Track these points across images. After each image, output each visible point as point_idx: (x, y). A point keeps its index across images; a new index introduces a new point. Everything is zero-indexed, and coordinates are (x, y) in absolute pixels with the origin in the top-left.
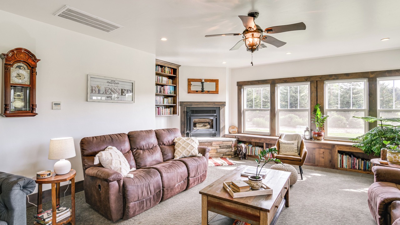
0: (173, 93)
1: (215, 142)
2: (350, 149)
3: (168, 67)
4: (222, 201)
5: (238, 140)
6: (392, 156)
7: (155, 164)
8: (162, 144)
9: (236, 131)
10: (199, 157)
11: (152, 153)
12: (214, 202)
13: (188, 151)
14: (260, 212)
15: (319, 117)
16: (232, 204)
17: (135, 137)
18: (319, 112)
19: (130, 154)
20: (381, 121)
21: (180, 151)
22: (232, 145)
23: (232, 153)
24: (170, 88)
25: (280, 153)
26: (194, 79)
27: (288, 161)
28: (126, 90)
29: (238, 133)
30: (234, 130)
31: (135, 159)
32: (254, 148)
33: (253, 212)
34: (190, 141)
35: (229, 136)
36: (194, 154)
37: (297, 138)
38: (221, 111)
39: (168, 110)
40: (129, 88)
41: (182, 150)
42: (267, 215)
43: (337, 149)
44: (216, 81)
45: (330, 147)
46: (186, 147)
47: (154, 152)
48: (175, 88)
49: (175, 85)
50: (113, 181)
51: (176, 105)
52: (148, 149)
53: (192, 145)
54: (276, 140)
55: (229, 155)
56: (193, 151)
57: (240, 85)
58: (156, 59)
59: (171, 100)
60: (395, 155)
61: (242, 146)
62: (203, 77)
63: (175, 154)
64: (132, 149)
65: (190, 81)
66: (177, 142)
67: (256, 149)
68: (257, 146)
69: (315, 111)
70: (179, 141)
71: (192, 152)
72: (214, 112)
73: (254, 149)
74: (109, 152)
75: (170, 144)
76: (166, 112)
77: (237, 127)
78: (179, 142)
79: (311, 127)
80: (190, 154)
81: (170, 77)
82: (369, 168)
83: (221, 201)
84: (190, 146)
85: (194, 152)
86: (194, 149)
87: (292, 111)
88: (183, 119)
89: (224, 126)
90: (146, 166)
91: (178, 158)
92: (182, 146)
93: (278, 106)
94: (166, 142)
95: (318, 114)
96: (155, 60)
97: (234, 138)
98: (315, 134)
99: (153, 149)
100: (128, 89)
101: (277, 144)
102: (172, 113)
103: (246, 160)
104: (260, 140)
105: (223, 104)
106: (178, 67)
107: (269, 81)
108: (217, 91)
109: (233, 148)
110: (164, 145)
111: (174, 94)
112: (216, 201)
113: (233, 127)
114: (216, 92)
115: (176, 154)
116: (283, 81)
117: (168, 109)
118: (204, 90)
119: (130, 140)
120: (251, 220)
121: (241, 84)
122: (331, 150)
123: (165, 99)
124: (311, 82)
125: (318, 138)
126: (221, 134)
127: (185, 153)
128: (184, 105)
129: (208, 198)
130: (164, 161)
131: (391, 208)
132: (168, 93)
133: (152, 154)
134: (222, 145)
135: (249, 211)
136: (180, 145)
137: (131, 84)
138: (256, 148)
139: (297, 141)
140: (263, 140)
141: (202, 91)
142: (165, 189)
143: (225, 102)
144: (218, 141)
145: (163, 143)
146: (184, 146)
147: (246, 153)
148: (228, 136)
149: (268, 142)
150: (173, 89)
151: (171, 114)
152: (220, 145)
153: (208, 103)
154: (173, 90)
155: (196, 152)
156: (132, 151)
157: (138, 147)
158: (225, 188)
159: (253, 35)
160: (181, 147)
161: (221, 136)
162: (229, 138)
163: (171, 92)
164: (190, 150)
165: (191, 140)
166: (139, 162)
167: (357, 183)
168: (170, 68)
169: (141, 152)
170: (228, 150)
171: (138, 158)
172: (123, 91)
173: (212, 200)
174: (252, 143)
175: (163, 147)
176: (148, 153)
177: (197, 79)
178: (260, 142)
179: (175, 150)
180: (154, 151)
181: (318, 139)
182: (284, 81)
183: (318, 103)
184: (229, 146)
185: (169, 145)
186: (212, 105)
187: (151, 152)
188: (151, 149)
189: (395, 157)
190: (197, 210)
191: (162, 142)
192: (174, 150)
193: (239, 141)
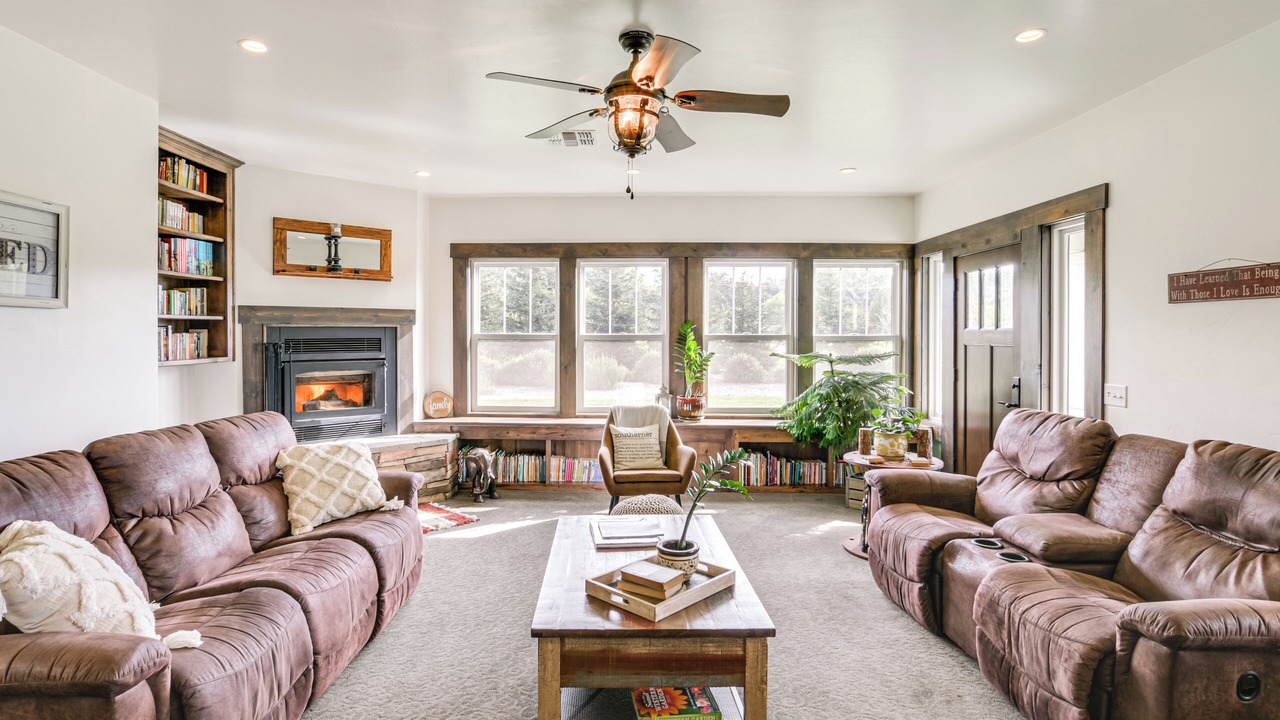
0: (210, 271)
1: (390, 452)
2: (765, 436)
3: (189, 162)
4: (619, 641)
5: (459, 439)
6: (886, 443)
7: (228, 566)
8: (233, 480)
9: (446, 409)
10: (393, 512)
11: (212, 522)
12: (589, 652)
13: (346, 495)
14: (745, 644)
15: (693, 354)
16: (654, 641)
17: (131, 462)
18: (691, 343)
19: (115, 546)
20: (831, 362)
21: (315, 498)
22: (445, 457)
23: (446, 483)
24: (196, 251)
25: (616, 465)
26: (301, 221)
27: (648, 485)
28: (24, 245)
29: (455, 415)
30: (440, 406)
31: (139, 565)
32: (512, 458)
33: (725, 649)
34: (346, 457)
35: (429, 427)
36: (373, 504)
37: (657, 419)
38: (399, 342)
39: (187, 340)
40: (42, 236)
41: (320, 496)
42: (765, 647)
43: (738, 438)
44: (384, 236)
45: (721, 437)
46: (337, 481)
47: (218, 519)
48: (219, 252)
49: (221, 240)
50: (136, 684)
51: (225, 318)
52: (186, 511)
53: (357, 473)
54: (601, 426)
55: (436, 491)
56: (365, 491)
57: (463, 256)
58: (160, 128)
59: (199, 298)
60: (891, 440)
61: (483, 456)
62: (337, 218)
63: (293, 515)
64: (116, 519)
65: (281, 228)
66: (291, 467)
67: (520, 463)
68: (523, 452)
69: (682, 339)
70: (301, 460)
71: (364, 495)
72: (376, 344)
73: (513, 463)
74: (51, 550)
75: (264, 478)
76: (179, 347)
77: (452, 395)
78: (303, 464)
79: (670, 386)
80: (357, 507)
81: (192, 205)
82: (800, 478)
83: (614, 644)
84: (350, 475)
85: (369, 495)
86: (370, 484)
87: (620, 341)
88: (253, 373)
89: (412, 396)
90: (195, 585)
91: (309, 529)
92: (319, 477)
93: (582, 327)
94: (251, 470)
95: (689, 349)
96: (157, 131)
97: (447, 432)
98: (686, 402)
99: (207, 505)
100: (33, 241)
101: (606, 440)
102: (204, 351)
103: (497, 502)
104: (534, 433)
105: (408, 317)
106: (233, 168)
107: (556, 249)
108: (385, 269)
109: (449, 467)
110: (245, 483)
111: (214, 275)
112: (597, 645)
113: (438, 395)
114: (383, 274)
115: (298, 512)
116: (597, 252)
117: (186, 336)
118: (340, 263)
119: (101, 478)
120: (719, 674)
121: (468, 252)
122: (724, 443)
123: (176, 295)
124: (673, 261)
125: (693, 414)
126: (402, 425)
127: (336, 505)
128: (259, 318)
129: (563, 644)
130: (256, 550)
131: (947, 559)
132: (188, 270)
133: (214, 528)
134: (414, 460)
135: (711, 649)
136: (308, 477)
137: (51, 220)
138: (521, 458)
139: (656, 426)
140: (544, 431)
141: (333, 268)
142: (320, 659)
143: (413, 312)
144: (400, 447)
145: (239, 477)
146: (326, 478)
147: (496, 478)
148: (424, 428)
149: (558, 437)
150: (211, 256)
151: (198, 357)
152: (407, 462)
153: (354, 315)
154: (207, 258)
155: (375, 494)
156: (119, 527)
157: (149, 506)
158: (601, 596)
159: (645, 102)
160: (314, 483)
161: (399, 431)
162: (434, 432)
163: (202, 267)
164: (354, 491)
165: (347, 454)
166: (165, 572)
167: (797, 518)
168: (197, 166)
169: (165, 524)
170: (434, 474)
171: (157, 553)
172: (9, 250)
173: (580, 649)
174: (504, 444)
175: (244, 494)
176: (194, 526)
177: (312, 224)
178: (535, 437)
179: (286, 498)
180: (217, 514)
181: (694, 417)
182: (601, 252)
183: (690, 317)
184: (437, 460)
185: (260, 483)
186: (369, 320)
187: (206, 522)
188: (202, 508)
189: (892, 445)
190: (461, 700)
191: (235, 471)
192: (285, 502)
193: (465, 443)
